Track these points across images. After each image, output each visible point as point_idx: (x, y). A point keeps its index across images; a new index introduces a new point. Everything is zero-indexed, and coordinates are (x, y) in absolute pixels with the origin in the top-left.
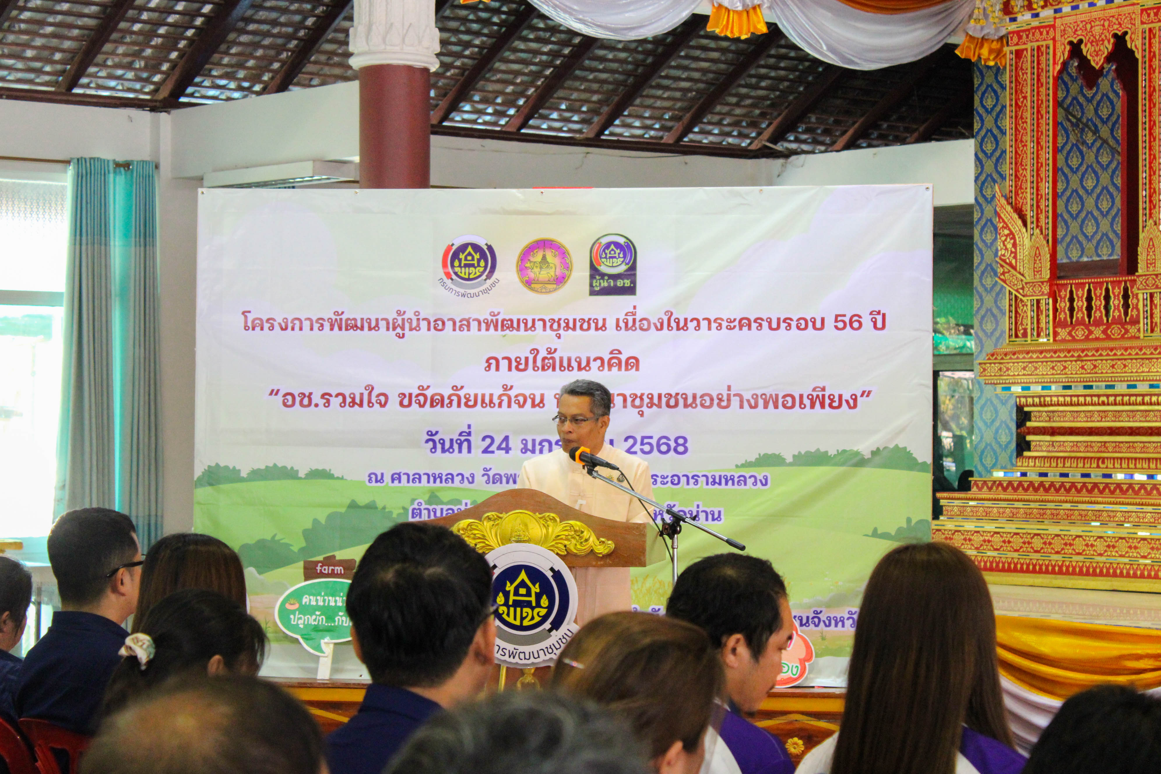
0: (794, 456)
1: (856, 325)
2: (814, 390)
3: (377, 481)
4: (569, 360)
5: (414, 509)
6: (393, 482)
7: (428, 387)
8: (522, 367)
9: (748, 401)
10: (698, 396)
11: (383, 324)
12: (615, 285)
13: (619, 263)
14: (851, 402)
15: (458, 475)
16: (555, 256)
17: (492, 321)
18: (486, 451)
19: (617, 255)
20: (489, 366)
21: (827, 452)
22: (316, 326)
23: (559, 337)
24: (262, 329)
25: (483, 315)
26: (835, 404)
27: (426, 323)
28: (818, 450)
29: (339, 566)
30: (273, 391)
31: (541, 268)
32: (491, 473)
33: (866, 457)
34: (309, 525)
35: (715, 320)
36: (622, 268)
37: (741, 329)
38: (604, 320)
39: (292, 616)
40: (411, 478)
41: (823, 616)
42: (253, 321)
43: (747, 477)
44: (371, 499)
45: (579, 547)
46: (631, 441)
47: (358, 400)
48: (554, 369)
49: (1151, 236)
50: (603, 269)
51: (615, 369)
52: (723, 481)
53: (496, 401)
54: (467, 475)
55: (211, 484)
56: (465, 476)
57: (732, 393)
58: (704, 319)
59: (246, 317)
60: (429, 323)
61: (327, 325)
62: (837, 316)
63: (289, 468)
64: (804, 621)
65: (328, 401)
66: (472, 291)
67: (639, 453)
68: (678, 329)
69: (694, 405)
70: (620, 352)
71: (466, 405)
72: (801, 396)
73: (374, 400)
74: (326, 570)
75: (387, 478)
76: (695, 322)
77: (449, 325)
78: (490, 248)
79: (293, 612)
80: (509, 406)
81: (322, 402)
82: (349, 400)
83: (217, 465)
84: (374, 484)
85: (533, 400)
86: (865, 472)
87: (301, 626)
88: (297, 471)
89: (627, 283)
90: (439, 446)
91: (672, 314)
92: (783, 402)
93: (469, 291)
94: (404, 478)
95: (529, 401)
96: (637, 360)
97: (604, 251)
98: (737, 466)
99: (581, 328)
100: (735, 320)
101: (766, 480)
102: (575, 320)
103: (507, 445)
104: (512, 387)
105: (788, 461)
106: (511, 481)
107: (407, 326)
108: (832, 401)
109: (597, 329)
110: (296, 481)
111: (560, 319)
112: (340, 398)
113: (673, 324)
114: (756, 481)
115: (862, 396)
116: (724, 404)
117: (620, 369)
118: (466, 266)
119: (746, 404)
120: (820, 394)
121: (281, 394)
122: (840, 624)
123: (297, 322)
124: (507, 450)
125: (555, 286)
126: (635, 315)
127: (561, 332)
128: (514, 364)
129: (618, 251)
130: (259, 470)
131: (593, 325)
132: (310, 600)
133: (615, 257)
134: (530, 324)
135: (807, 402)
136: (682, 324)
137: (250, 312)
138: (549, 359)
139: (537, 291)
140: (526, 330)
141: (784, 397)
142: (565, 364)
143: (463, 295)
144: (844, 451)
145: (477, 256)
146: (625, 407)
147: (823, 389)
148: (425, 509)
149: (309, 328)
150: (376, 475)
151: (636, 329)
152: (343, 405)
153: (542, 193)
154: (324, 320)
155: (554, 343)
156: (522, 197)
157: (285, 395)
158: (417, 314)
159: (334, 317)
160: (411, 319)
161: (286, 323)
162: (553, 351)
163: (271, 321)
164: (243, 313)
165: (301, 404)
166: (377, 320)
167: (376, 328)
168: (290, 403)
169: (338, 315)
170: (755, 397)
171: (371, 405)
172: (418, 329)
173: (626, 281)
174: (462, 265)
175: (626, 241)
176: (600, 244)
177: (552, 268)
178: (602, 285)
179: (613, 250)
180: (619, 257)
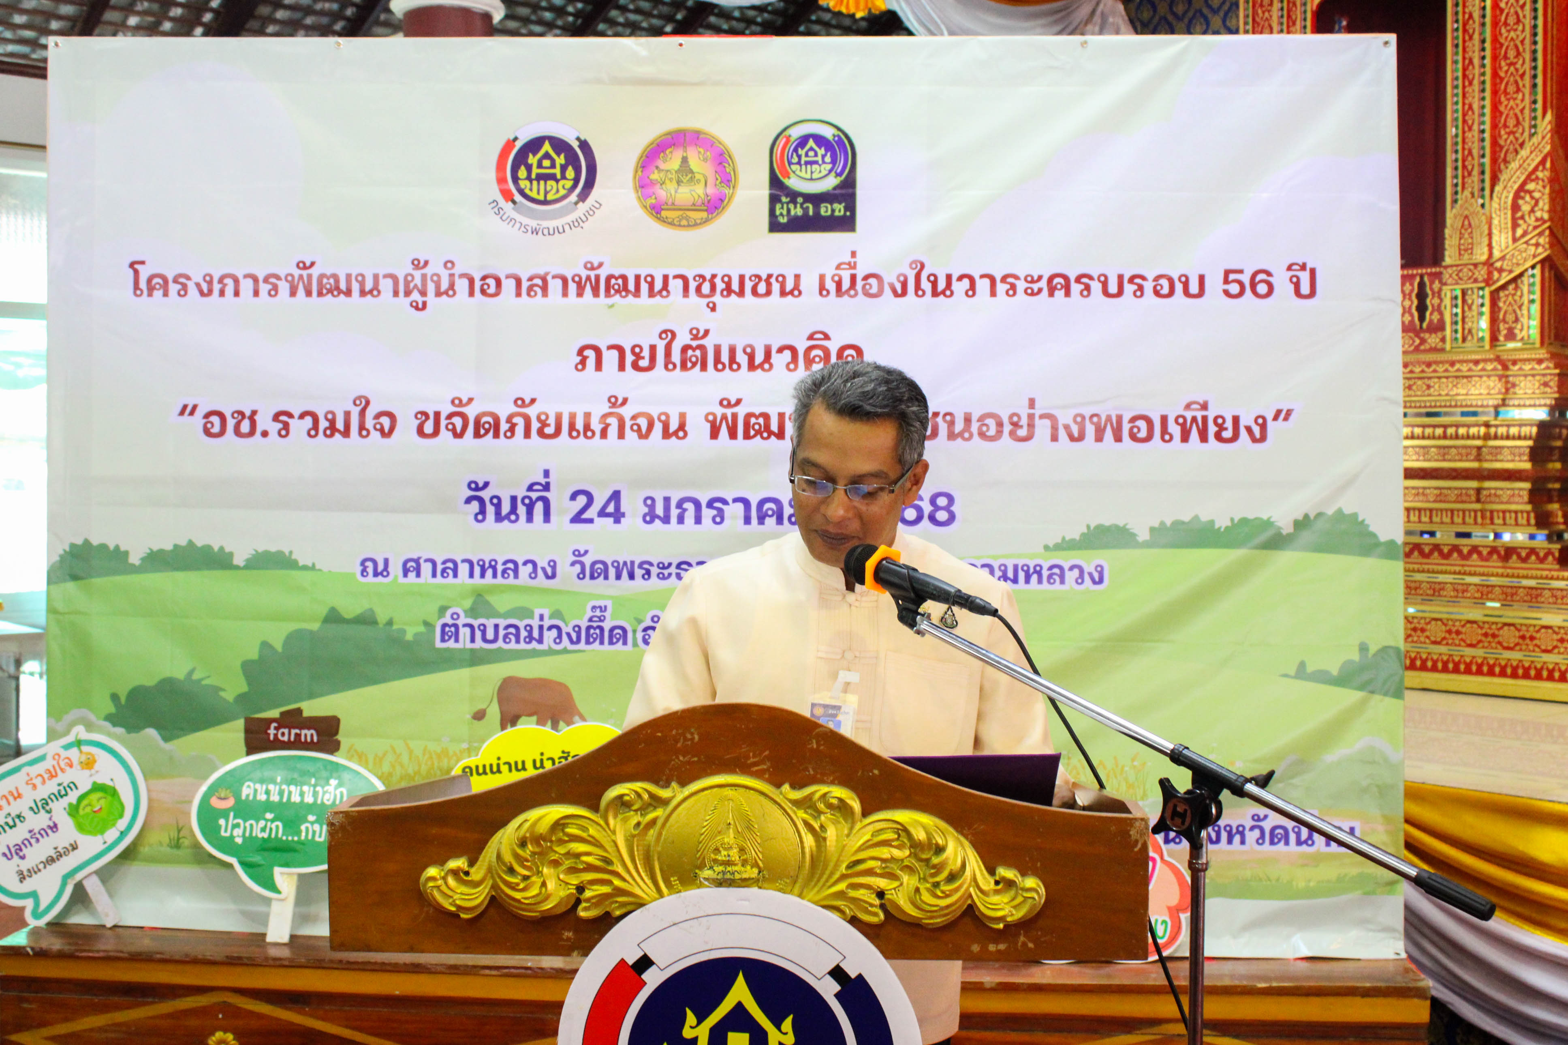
0: (1152, 530)
1: (1262, 289)
2: (1188, 407)
3: (376, 574)
4: (732, 351)
5: (444, 626)
6: (405, 575)
7: (470, 400)
8: (643, 363)
9: (1067, 427)
10: (974, 418)
11: (386, 285)
12: (817, 214)
13: (824, 173)
14: (1257, 430)
15: (525, 563)
16: (705, 160)
17: (588, 278)
18: (577, 519)
19: (819, 159)
20: (583, 362)
21: (1212, 522)
23: (713, 309)
24: (166, 294)
25: (574, 268)
26: (1227, 434)
27: (466, 282)
29: (309, 729)
30: (185, 407)
31: (679, 182)
32: (588, 560)
33: (1284, 532)
34: (253, 654)
35: (1004, 279)
36: (830, 183)
37: (1051, 294)
38: (797, 277)
39: (222, 822)
40: (440, 568)
42: (149, 280)
43: (1066, 568)
44: (367, 606)
45: (926, 897)
47: (340, 425)
48: (704, 368)
50: (793, 183)
52: (1021, 575)
53: (596, 426)
54: (542, 563)
55: (75, 578)
56: (539, 565)
57: (1037, 412)
58: (982, 276)
59: (136, 272)
60: (472, 281)
61: (284, 287)
63: (216, 549)
65: (286, 426)
66: (552, 224)
68: (935, 294)
69: (966, 435)
70: (827, 337)
71: (541, 433)
72: (1164, 419)
73: (369, 423)
74: (285, 735)
75: (396, 569)
76: (966, 282)
77: (509, 286)
78: (584, 145)
79: (225, 814)
80: (621, 435)
81: (274, 428)
82: (323, 424)
83: (87, 542)
84: (370, 578)
85: (666, 425)
86: (1285, 558)
87: (239, 840)
88: (231, 554)
89: (839, 209)
90: (490, 510)
91: (923, 266)
92: (1131, 429)
93: (545, 224)
94: (426, 568)
95: (658, 427)
97: (796, 150)
98: (1046, 548)
99: (755, 292)
100: (1040, 278)
101: (1101, 574)
102: (742, 278)
103: (617, 508)
104: (625, 401)
105: (1140, 539)
106: (625, 574)
107: (431, 288)
108: (1221, 428)
109: (783, 293)
110: (228, 573)
111: (714, 276)
112: (309, 420)
113: (926, 285)
114: (1081, 576)
115: (1276, 418)
116: (1022, 432)
118: (540, 177)
119: (1062, 434)
120: (1199, 415)
121: (200, 413)
122: (1237, 838)
123: (229, 282)
124: (618, 516)
125: (704, 215)
126: (854, 267)
127: (717, 298)
128: (629, 358)
129: (821, 152)
130: (161, 552)
131: (776, 287)
132: (256, 791)
133: (816, 162)
134: (658, 285)
135: (1175, 429)
136: (942, 285)
137: (143, 263)
138: (694, 349)
139: (672, 224)
140: (652, 294)
141: (1133, 419)
142: (725, 358)
143: (535, 232)
144: (1244, 521)
145: (560, 160)
147: (1204, 406)
148: (465, 625)
149: (251, 292)
150: (375, 562)
151: (856, 294)
152: (313, 433)
153: (681, 45)
154: (278, 278)
155: (704, 320)
156: (644, 53)
157: (207, 416)
158: (449, 265)
159: (297, 273)
160: (438, 276)
161: (210, 283)
162: (701, 333)
163: (182, 280)
164: (132, 265)
165: (237, 432)
166: (376, 277)
167: (374, 292)
168: (216, 429)
169: (305, 268)
170: (1079, 419)
171: (364, 433)
172: (451, 293)
173: (836, 206)
174: (533, 176)
175: (837, 132)
176: (788, 138)
177: (699, 181)
178: (793, 213)
179: (811, 149)
180: (824, 162)
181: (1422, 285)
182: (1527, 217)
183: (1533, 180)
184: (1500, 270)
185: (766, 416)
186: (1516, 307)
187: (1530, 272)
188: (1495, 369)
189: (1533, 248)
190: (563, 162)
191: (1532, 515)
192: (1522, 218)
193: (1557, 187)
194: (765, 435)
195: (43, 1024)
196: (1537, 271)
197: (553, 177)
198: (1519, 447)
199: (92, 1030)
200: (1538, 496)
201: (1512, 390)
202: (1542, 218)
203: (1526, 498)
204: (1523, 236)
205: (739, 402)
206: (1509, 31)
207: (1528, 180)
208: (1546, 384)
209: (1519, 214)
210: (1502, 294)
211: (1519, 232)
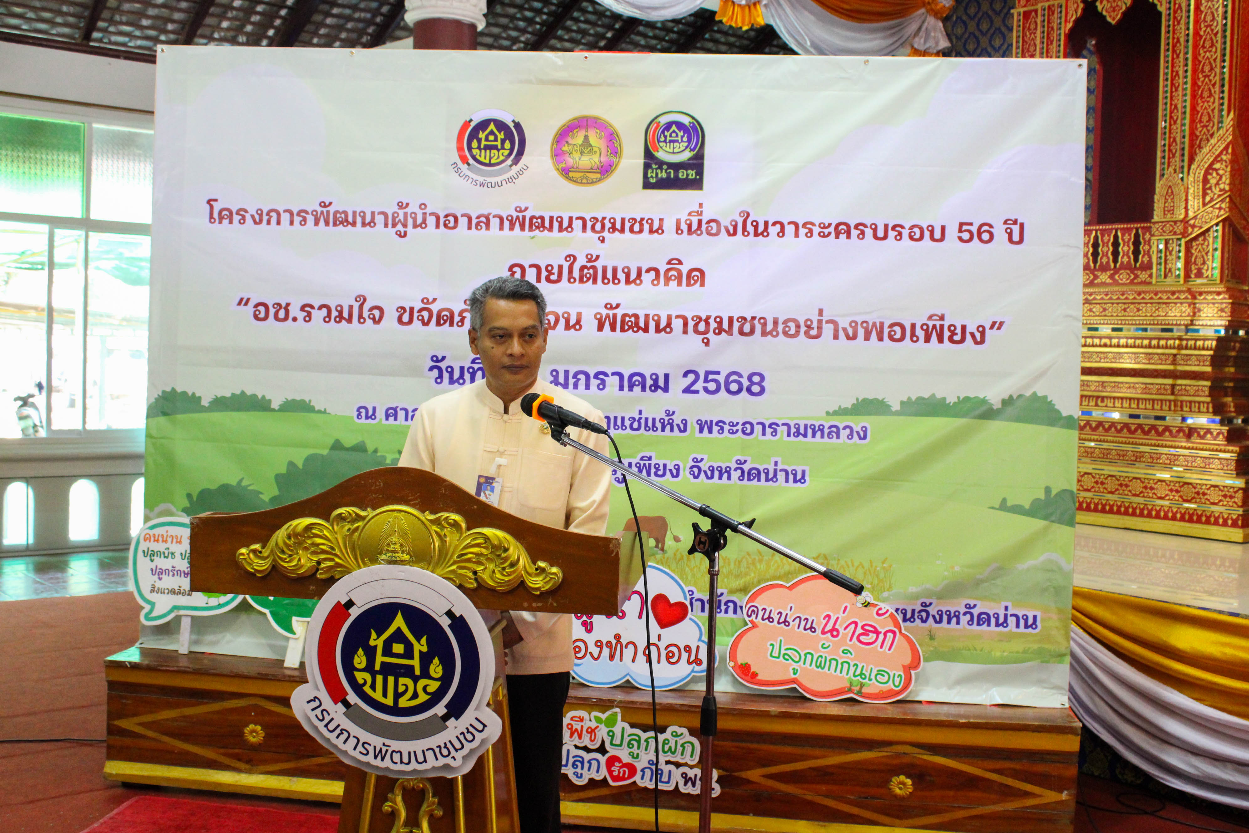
0: (902, 403)
1: (986, 236)
2: (930, 318)
3: (367, 417)
4: (615, 270)
6: (387, 419)
7: (435, 300)
8: (553, 277)
9: (845, 330)
10: (780, 322)
11: (380, 219)
12: (676, 176)
13: (682, 148)
14: (978, 336)
16: (600, 138)
17: (518, 218)
19: (679, 139)
21: (944, 399)
22: (297, 219)
23: (603, 241)
24: (231, 222)
25: (506, 210)
26: (957, 338)
27: (434, 219)
28: (933, 395)
30: (242, 299)
31: (582, 153)
33: (995, 408)
34: (283, 470)
35: (804, 225)
36: (687, 155)
37: (837, 237)
38: (661, 220)
41: (933, 610)
42: (220, 212)
43: (841, 427)
44: (360, 439)
46: (691, 377)
47: (346, 314)
48: (595, 281)
49: (1170, 184)
50: (661, 155)
51: (673, 284)
52: (810, 432)
55: (165, 414)
57: (825, 319)
58: (789, 223)
59: (212, 207)
60: (438, 218)
61: (310, 219)
62: (961, 225)
63: (260, 397)
64: (909, 615)
65: (309, 314)
66: (493, 180)
67: (702, 392)
68: (756, 234)
69: (775, 333)
70: (680, 263)
72: (913, 326)
73: (366, 314)
75: (381, 414)
76: (778, 227)
77: (463, 221)
78: (518, 126)
81: (301, 315)
82: (334, 314)
83: (173, 390)
84: (363, 420)
85: (567, 321)
86: (995, 426)
88: (270, 401)
89: (692, 174)
90: (446, 375)
91: (748, 215)
92: (890, 332)
93: (489, 180)
94: (401, 414)
95: (562, 322)
96: (702, 272)
97: (663, 132)
98: (828, 413)
99: (631, 230)
100: (830, 225)
101: (865, 432)
102: (623, 220)
105: (893, 409)
107: (410, 222)
108: (953, 333)
109: (651, 231)
110: (268, 413)
111: (604, 218)
112: (324, 311)
113: (750, 228)
114: (851, 433)
115: (992, 327)
116: (813, 332)
117: (680, 284)
118: (487, 147)
119: (841, 334)
120: (938, 324)
121: (252, 304)
122: (954, 620)
123: (274, 214)
125: (599, 176)
126: (700, 215)
127: (606, 234)
128: (544, 274)
129: (681, 134)
130: (223, 398)
131: (646, 227)
133: (677, 141)
134: (565, 224)
135: (920, 333)
136: (761, 228)
137: (216, 200)
138: (588, 269)
139: (576, 182)
140: (561, 230)
141: (892, 325)
142: (610, 275)
143: (482, 185)
144: (967, 399)
145: (501, 136)
146: (685, 332)
147: (942, 318)
149: (288, 222)
150: (366, 409)
151: (702, 233)
152: (327, 319)
153: (586, 57)
154: (307, 213)
155: (596, 249)
156: (560, 62)
157: (256, 306)
158: (423, 207)
159: (319, 209)
160: (415, 214)
161: (261, 215)
162: (594, 258)
163: (242, 213)
164: (209, 202)
165: (276, 318)
166: (373, 213)
167: (372, 223)
168: (262, 315)
169: (325, 206)
170: (853, 324)
171: (362, 320)
172: (423, 226)
173: (690, 172)
174: (482, 147)
175: (692, 120)
176: (658, 124)
177: (595, 152)
178: (660, 176)
179: (674, 132)
180: (682, 141)
181: (1137, 236)
182: (1213, 188)
183: (1219, 161)
184: (1193, 226)
185: (636, 316)
186: (1203, 253)
187: (1215, 228)
188: (1186, 298)
189: (1217, 211)
190: (503, 137)
191: (1210, 405)
192: (1210, 188)
193: (1236, 166)
194: (635, 329)
195: (135, 715)
196: (1220, 228)
197: (495, 147)
198: (1203, 355)
199: (167, 720)
200: (1216, 391)
201: (1198, 314)
202: (1224, 189)
203: (1207, 393)
204: (1210, 202)
205: (618, 306)
206: (1205, 52)
207: (1216, 160)
208: (1222, 310)
209: (1208, 186)
210: (1194, 244)
211: (1208, 199)
